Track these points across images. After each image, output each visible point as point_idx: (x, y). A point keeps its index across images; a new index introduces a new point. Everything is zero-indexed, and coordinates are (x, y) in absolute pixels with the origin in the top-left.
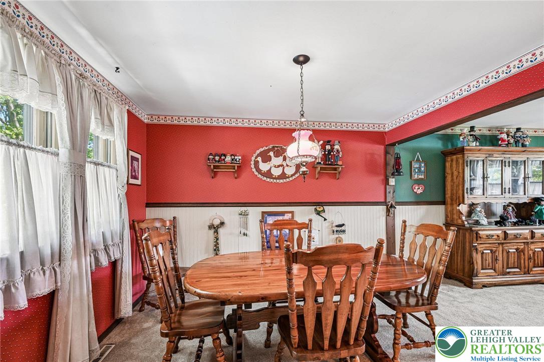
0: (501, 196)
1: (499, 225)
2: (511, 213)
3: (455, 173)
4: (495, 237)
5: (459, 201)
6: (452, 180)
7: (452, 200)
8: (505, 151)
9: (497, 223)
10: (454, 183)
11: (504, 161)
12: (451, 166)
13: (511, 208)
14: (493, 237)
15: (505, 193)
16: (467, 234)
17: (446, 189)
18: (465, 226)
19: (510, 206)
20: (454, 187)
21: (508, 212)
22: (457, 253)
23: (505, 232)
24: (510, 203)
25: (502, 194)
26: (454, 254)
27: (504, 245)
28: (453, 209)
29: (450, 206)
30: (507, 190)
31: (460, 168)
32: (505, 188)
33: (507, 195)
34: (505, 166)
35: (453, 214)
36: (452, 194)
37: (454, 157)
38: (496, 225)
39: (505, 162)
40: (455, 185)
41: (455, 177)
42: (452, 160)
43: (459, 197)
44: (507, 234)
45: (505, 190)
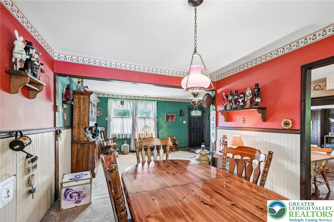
3: (82, 107)
5: (85, 125)
6: (80, 111)
7: (79, 125)
10: (81, 114)
12: (79, 102)
16: (91, 146)
17: (74, 117)
18: (89, 141)
20: (81, 116)
22: (82, 160)
26: (80, 161)
28: (80, 131)
29: (77, 129)
31: (87, 104)
35: (80, 134)
36: (79, 122)
37: (82, 96)
40: (82, 115)
41: (82, 110)
42: (80, 98)
43: (85, 123)
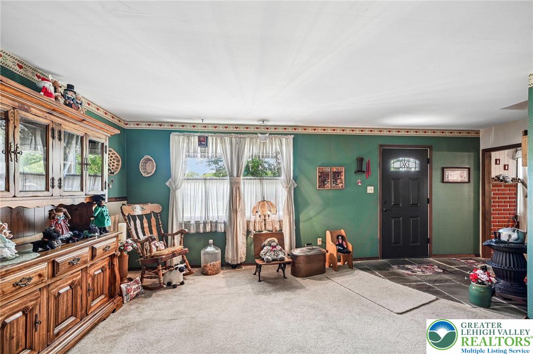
0: (46, 193)
1: (40, 249)
2: (62, 223)
4: (35, 279)
8: (54, 110)
9: (37, 246)
11: (50, 128)
13: (62, 214)
14: (32, 281)
15: (53, 187)
19: (60, 211)
21: (57, 223)
23: (54, 262)
24: (61, 205)
25: (47, 189)
27: (51, 287)
30: (56, 183)
32: (53, 179)
33: (56, 191)
34: (53, 137)
38: (35, 250)
39: (53, 130)
44: (58, 264)
45: (53, 183)
